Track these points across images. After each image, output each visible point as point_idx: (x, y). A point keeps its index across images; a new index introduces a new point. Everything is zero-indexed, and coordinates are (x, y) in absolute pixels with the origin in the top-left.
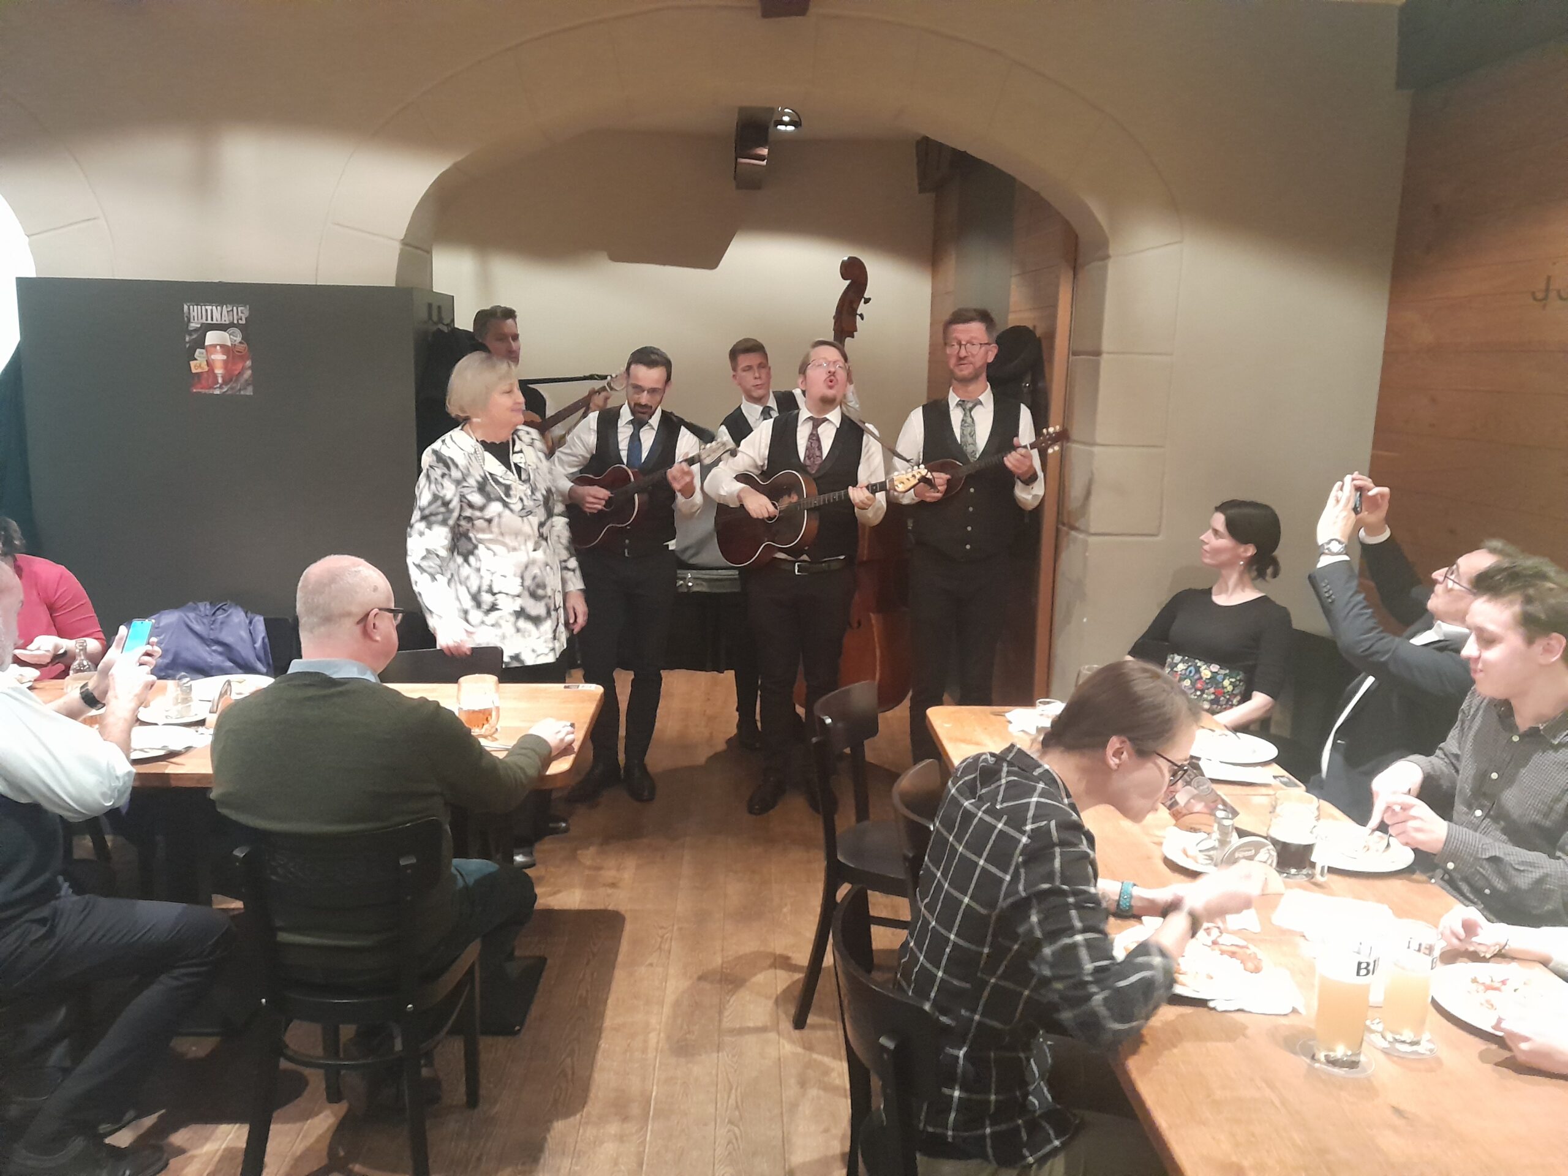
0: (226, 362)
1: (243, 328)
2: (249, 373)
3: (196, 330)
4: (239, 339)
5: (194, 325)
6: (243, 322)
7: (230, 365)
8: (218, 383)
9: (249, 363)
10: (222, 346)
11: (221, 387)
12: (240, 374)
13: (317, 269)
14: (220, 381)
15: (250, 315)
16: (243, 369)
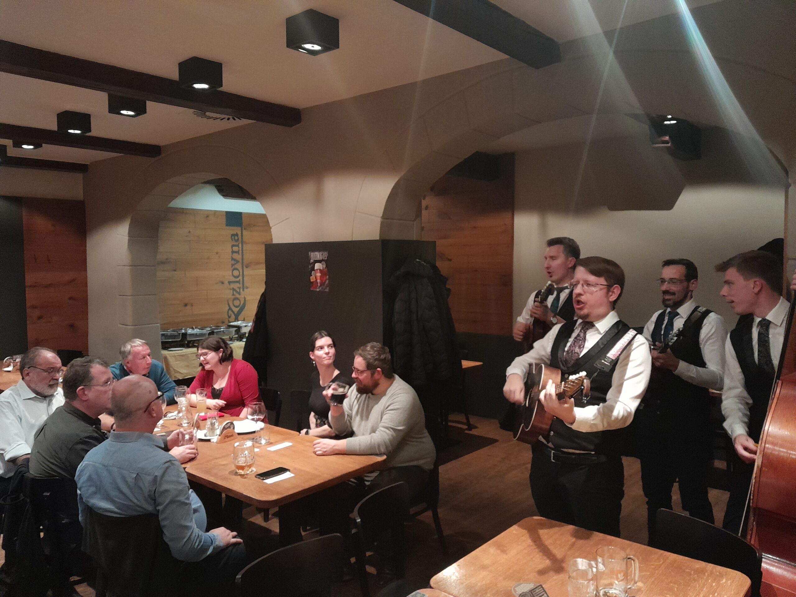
0: (321, 276)
1: (326, 261)
2: (327, 282)
3: (312, 263)
4: (325, 266)
5: (312, 261)
6: (326, 259)
7: (322, 278)
8: (318, 286)
9: (328, 277)
10: (320, 270)
11: (319, 288)
12: (325, 282)
13: (352, 233)
14: (319, 285)
15: (328, 255)
16: (326, 280)
